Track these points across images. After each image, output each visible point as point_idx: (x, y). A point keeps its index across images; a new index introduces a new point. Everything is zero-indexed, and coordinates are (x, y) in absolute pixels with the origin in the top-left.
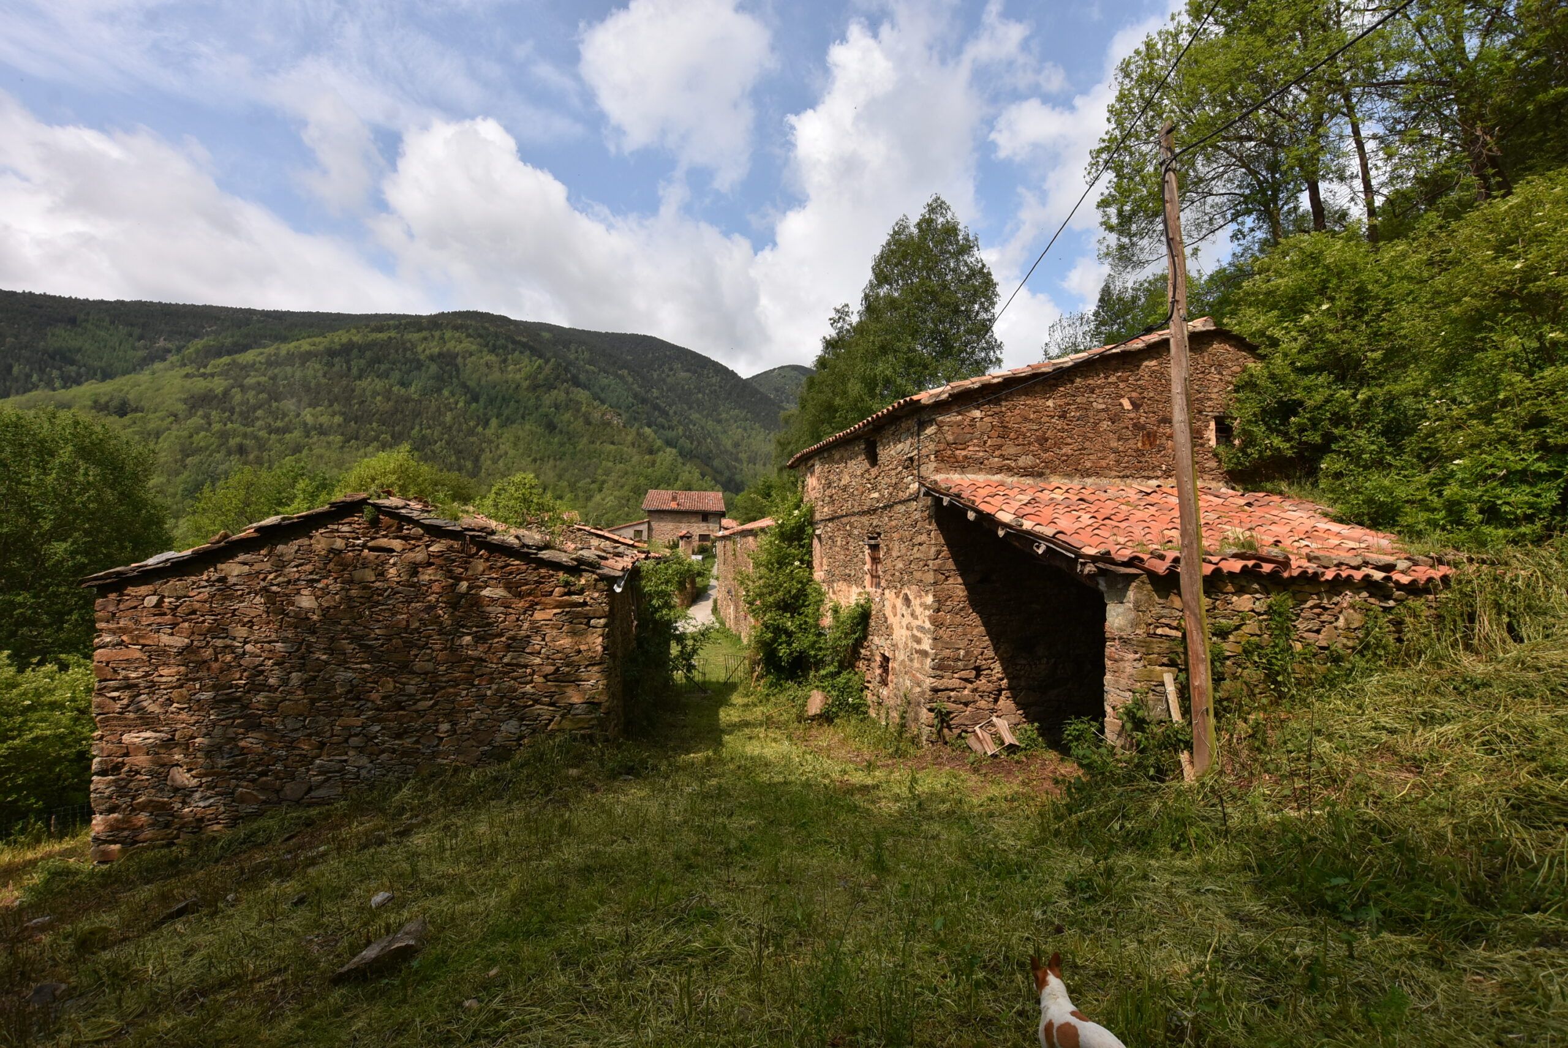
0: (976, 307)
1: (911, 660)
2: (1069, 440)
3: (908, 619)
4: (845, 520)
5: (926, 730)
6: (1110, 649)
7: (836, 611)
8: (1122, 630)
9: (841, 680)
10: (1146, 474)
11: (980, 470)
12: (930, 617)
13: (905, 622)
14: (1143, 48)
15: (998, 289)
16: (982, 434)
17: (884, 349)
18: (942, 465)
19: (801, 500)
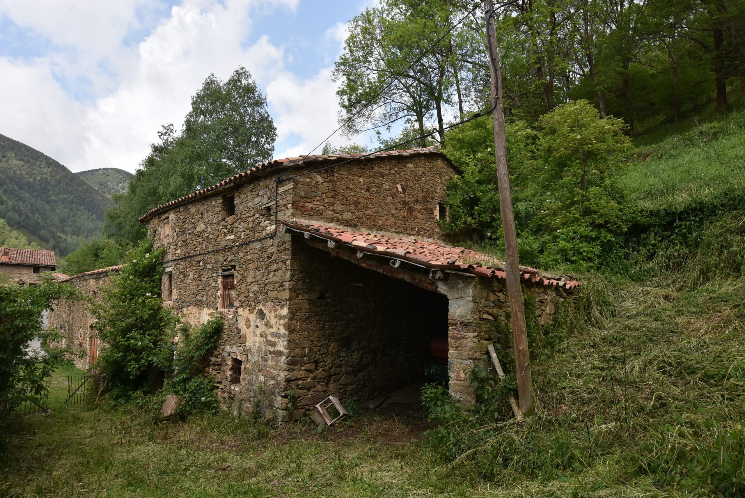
0: (263, 140)
1: (265, 360)
2: (371, 206)
3: (262, 328)
4: (197, 258)
5: (281, 413)
6: (452, 331)
7: (185, 330)
8: (462, 317)
9: (192, 384)
10: (408, 232)
11: (321, 218)
12: (284, 325)
13: (258, 331)
14: (365, 13)
15: (277, 131)
16: (323, 193)
17: (199, 157)
18: (296, 212)
19: (152, 246)
